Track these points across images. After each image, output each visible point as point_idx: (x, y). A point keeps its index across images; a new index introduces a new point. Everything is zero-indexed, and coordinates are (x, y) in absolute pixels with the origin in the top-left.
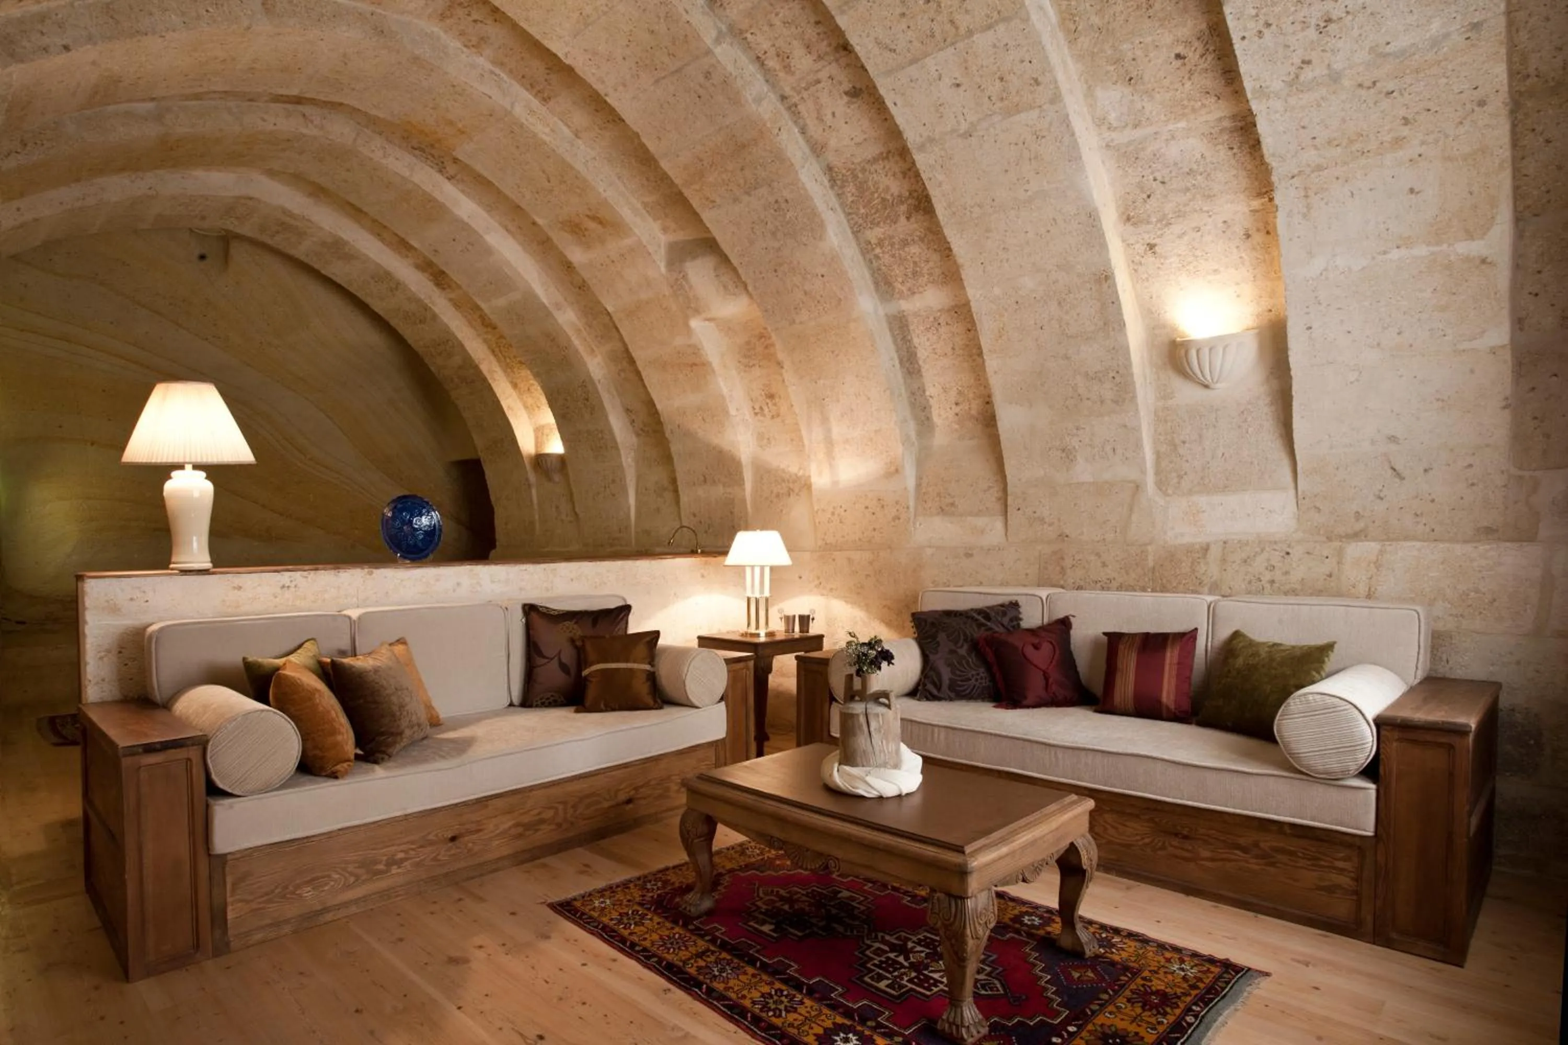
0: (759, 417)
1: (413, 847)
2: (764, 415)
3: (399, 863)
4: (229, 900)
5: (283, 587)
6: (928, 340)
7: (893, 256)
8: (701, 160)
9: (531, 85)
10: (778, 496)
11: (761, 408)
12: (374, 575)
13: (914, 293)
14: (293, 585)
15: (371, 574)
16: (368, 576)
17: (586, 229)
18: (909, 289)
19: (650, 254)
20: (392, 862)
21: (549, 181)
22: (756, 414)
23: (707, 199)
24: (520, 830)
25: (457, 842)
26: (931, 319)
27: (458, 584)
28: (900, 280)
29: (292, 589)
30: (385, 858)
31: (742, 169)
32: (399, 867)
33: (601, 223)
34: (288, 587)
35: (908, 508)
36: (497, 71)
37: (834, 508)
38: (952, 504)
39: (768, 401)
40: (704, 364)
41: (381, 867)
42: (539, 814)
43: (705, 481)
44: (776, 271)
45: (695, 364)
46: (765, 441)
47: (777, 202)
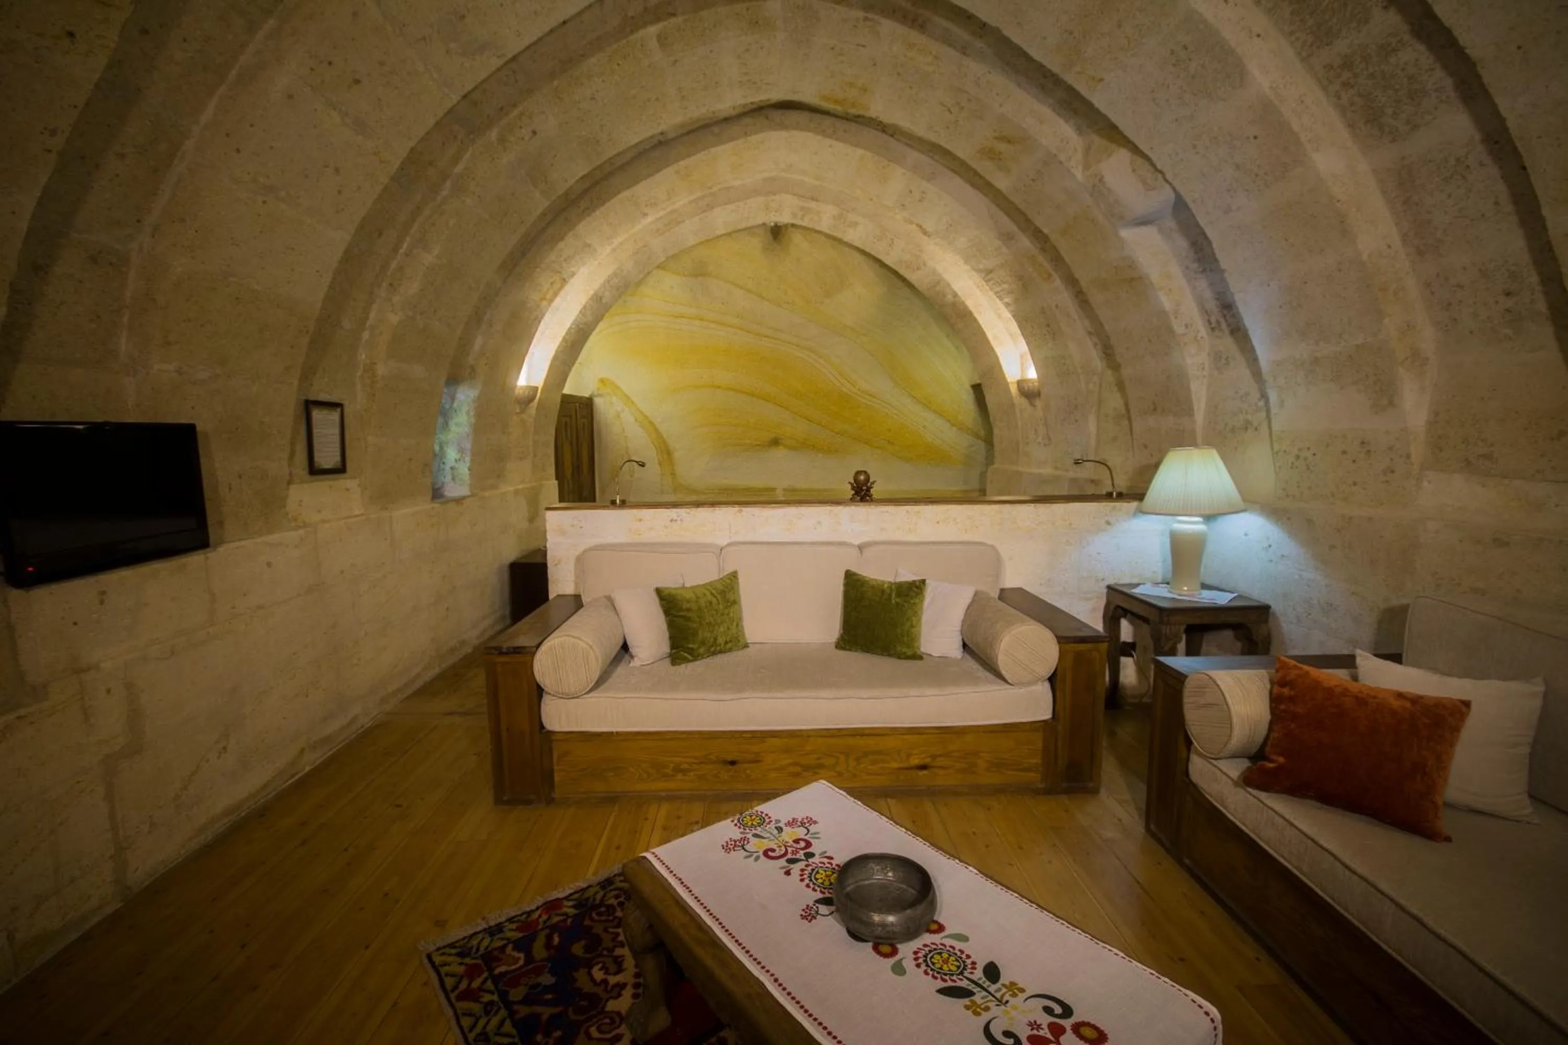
0: (1217, 333)
1: (696, 761)
2: (1221, 330)
3: (684, 772)
4: (556, 767)
5: (672, 521)
6: (1450, 196)
7: (1372, 76)
8: (1071, 33)
9: (904, 17)
10: (1233, 430)
11: (1218, 322)
12: (743, 513)
13: (1416, 127)
14: (679, 519)
15: (740, 511)
16: (738, 514)
17: (1000, 153)
18: (1408, 122)
19: (1061, 163)
20: (678, 770)
21: (951, 113)
22: (1213, 329)
23: (1093, 78)
24: (798, 769)
25: (736, 767)
26: (1452, 161)
27: (819, 523)
28: (1389, 111)
29: (679, 522)
30: (672, 765)
31: (1119, 26)
32: (685, 775)
33: (1009, 142)
34: (676, 520)
35: (1408, 456)
36: (870, 16)
37: (1300, 450)
38: (1487, 457)
39: (1225, 312)
40: (1141, 278)
41: (669, 771)
42: (818, 759)
43: (1155, 409)
44: (1195, 147)
45: (1132, 279)
46: (1223, 361)
47: (1172, 52)
